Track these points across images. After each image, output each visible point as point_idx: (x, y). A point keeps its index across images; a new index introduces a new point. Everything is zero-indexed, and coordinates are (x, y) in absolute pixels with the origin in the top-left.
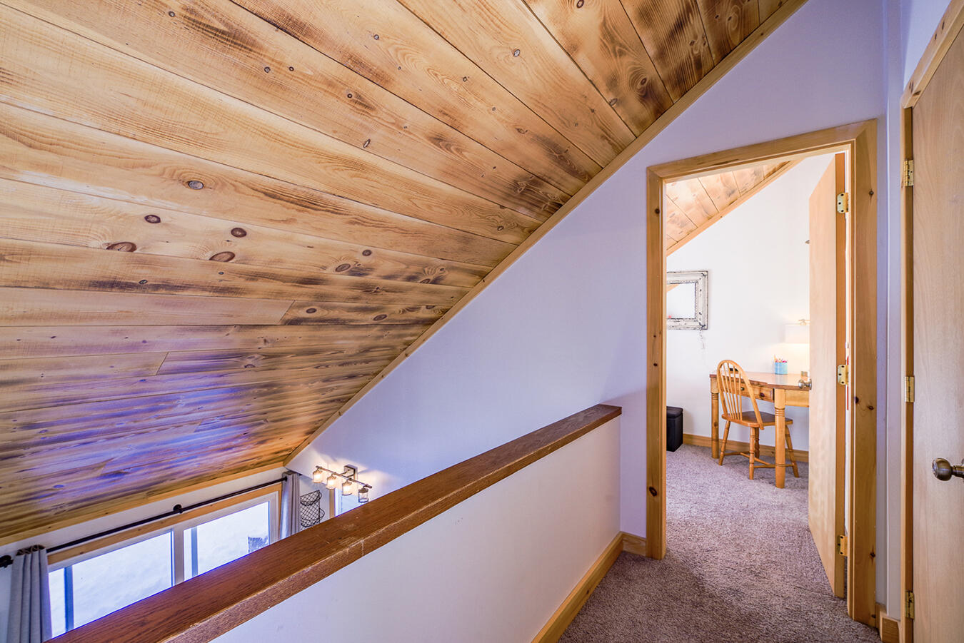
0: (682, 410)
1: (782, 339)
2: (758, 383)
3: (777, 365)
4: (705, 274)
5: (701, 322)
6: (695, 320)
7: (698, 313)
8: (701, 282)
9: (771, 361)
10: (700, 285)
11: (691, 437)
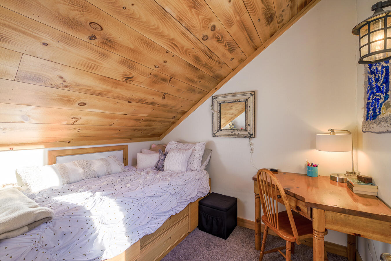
0: (235, 200)
1: (313, 146)
2: (295, 196)
3: (309, 169)
4: (253, 94)
5: (249, 131)
6: (245, 130)
7: (247, 124)
8: (249, 100)
9: (303, 164)
10: (249, 103)
11: (243, 221)
